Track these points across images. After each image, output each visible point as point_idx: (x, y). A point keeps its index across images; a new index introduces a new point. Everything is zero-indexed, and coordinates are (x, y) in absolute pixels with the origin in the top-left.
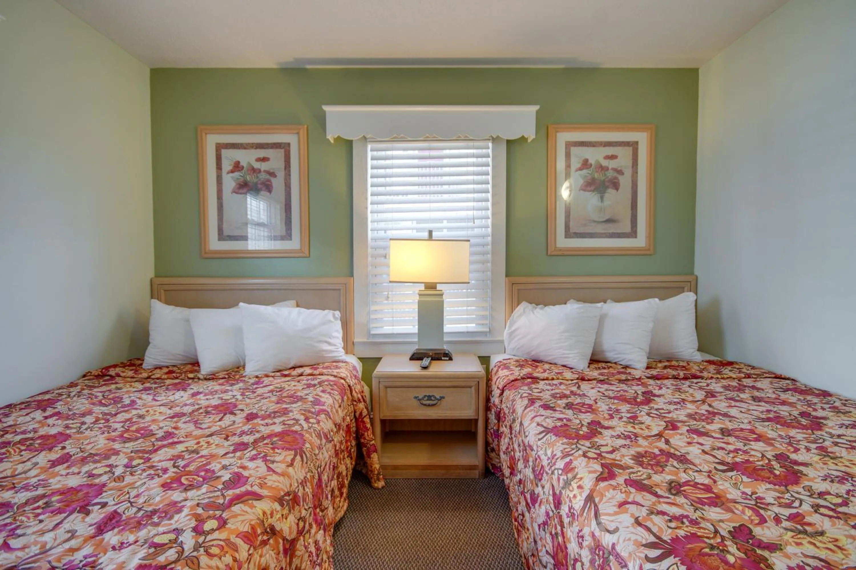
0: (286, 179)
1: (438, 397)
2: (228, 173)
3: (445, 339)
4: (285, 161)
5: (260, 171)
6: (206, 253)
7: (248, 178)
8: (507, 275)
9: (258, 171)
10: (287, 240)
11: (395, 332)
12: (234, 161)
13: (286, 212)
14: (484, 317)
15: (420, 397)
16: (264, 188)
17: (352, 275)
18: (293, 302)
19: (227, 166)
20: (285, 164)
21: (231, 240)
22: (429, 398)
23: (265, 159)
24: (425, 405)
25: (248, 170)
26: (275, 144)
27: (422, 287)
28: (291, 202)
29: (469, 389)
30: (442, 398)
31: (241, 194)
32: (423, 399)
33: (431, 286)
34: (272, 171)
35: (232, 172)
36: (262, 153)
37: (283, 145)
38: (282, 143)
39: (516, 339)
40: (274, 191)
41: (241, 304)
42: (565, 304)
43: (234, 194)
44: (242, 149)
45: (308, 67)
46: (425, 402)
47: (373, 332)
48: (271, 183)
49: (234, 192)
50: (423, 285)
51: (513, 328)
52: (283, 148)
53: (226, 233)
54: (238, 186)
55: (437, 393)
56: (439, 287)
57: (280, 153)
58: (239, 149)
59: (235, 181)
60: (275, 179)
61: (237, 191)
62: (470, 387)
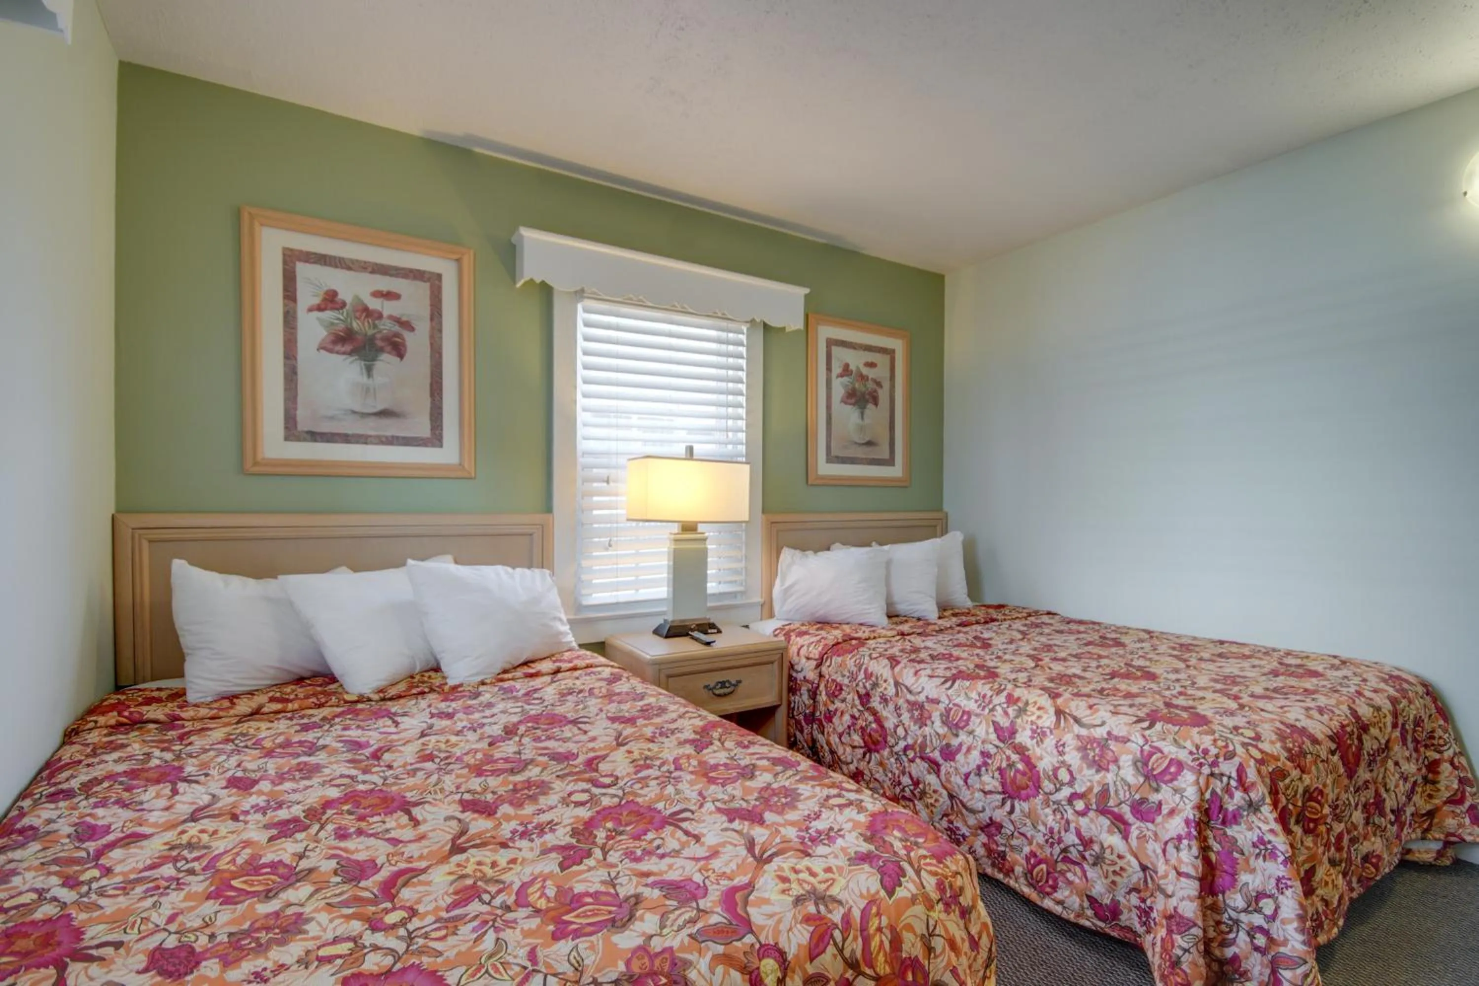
0: (432, 337)
1: (734, 682)
2: (310, 310)
3: (709, 604)
4: (431, 305)
5: (380, 316)
6: (256, 464)
7: (355, 325)
8: (763, 512)
9: (376, 315)
10: (433, 446)
11: (622, 600)
12: (325, 289)
13: (432, 395)
14: (736, 572)
15: (712, 685)
16: (388, 348)
17: (548, 509)
18: (450, 558)
19: (307, 297)
20: (432, 310)
21: (315, 441)
22: (723, 684)
23: (390, 296)
24: (719, 696)
25: (355, 311)
26: (411, 271)
27: (675, 528)
28: (441, 378)
29: (770, 666)
30: (739, 682)
31: (338, 353)
32: (714, 688)
33: (689, 527)
34: (404, 319)
35: (319, 308)
36: (385, 283)
37: (427, 276)
38: (424, 272)
39: (793, 598)
40: (408, 356)
41: (410, 562)
42: (828, 549)
43: (322, 351)
44: (342, 268)
45: (478, 150)
46: (717, 692)
47: (586, 602)
48: (403, 339)
49: (322, 347)
50: (676, 525)
51: (787, 584)
52: (429, 280)
53: (304, 424)
54: (332, 338)
55: (731, 676)
56: (701, 528)
57: (423, 289)
58: (336, 267)
59: (326, 327)
60: (412, 334)
61: (330, 346)
62: (772, 663)
